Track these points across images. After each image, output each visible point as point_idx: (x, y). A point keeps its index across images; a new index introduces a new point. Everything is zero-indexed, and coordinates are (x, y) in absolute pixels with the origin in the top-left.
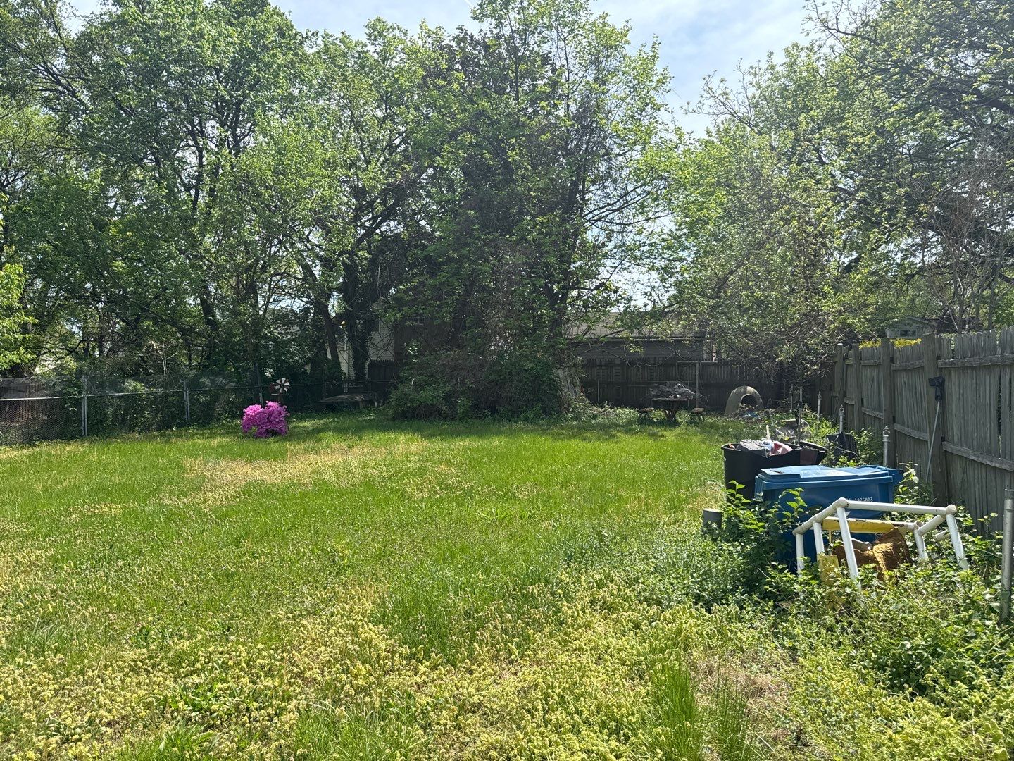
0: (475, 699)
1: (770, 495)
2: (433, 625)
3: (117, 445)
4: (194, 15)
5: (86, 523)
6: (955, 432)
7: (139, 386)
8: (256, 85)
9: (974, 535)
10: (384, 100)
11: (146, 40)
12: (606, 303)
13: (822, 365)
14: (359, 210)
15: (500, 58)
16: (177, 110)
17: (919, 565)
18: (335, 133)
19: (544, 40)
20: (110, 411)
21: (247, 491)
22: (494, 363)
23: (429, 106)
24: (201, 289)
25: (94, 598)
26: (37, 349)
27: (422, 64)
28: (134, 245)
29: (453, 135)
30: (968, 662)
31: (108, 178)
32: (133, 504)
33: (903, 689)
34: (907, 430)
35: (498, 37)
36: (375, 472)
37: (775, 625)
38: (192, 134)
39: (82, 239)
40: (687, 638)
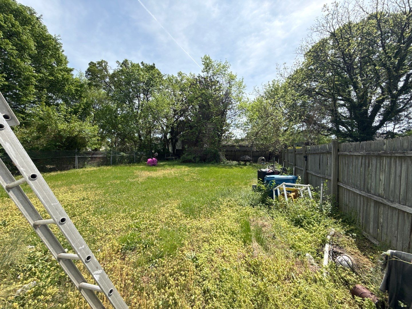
0: (200, 226)
1: (268, 181)
2: (191, 209)
3: (119, 167)
4: (138, 70)
5: (111, 184)
6: (309, 168)
7: (124, 154)
8: (152, 86)
9: (314, 191)
10: (181, 90)
11: (127, 75)
12: (231, 137)
13: (279, 152)
14: (175, 115)
15: (208, 81)
16: (134, 91)
17: (301, 198)
18: (170, 97)
19: (218, 77)
20: (117, 159)
21: (148, 178)
22: (205, 150)
23: (191, 91)
24: (138, 132)
25: (114, 202)
26: (101, 145)
27: (190, 82)
28: (123, 122)
29: (197, 98)
30: (312, 220)
31: (118, 106)
32: (122, 181)
33: (297, 226)
34: (298, 168)
35: (207, 76)
36: (177, 175)
37: (268, 211)
38: (137, 97)
39: (112, 120)
40: (248, 213)
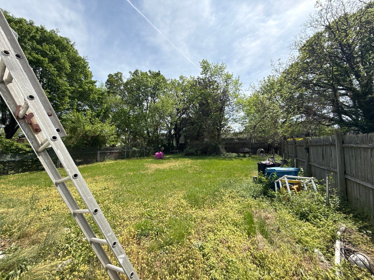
1: (269, 174)
2: (195, 200)
3: (132, 160)
4: (147, 77)
5: (126, 176)
6: (312, 160)
7: (136, 149)
8: (158, 89)
9: (319, 184)
10: (183, 91)
11: (138, 82)
12: (230, 131)
13: (279, 144)
14: (178, 113)
15: (206, 82)
16: (143, 95)
17: (305, 191)
18: (173, 98)
19: (215, 78)
20: (130, 154)
21: (156, 170)
22: (206, 144)
23: (192, 92)
24: (147, 129)
25: (129, 191)
26: (117, 141)
27: (190, 84)
28: (135, 121)
29: (197, 97)
30: (319, 214)
31: (130, 109)
32: (135, 172)
33: (303, 220)
34: (300, 159)
35: (206, 78)
36: (181, 167)
37: (271, 203)
38: (146, 100)
39: (126, 120)
40: (251, 205)
